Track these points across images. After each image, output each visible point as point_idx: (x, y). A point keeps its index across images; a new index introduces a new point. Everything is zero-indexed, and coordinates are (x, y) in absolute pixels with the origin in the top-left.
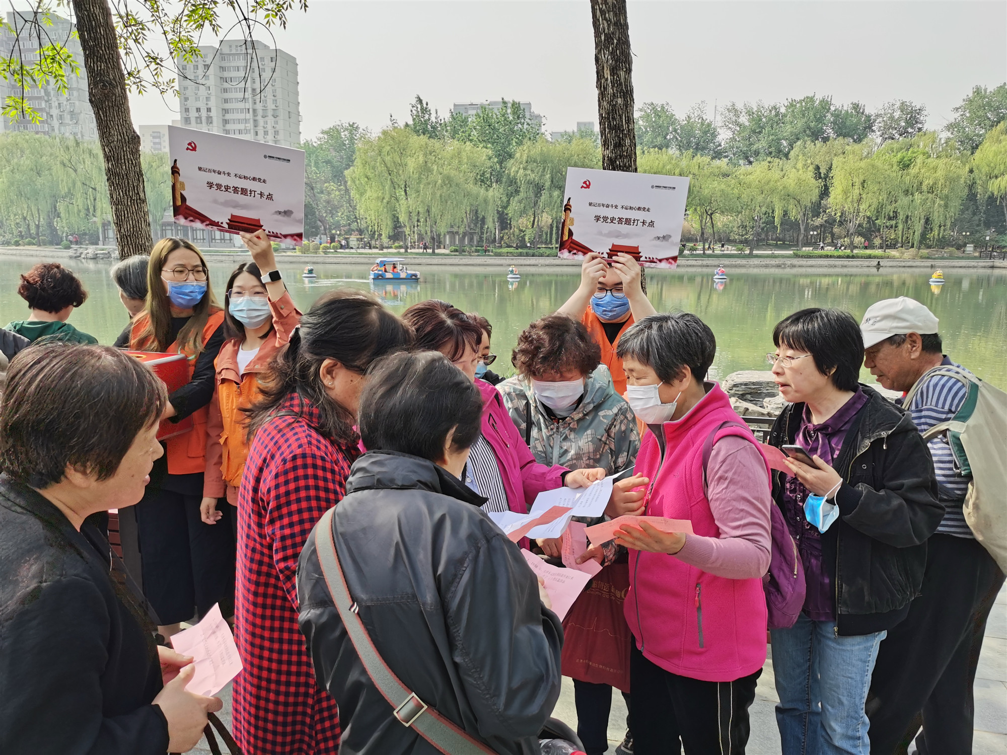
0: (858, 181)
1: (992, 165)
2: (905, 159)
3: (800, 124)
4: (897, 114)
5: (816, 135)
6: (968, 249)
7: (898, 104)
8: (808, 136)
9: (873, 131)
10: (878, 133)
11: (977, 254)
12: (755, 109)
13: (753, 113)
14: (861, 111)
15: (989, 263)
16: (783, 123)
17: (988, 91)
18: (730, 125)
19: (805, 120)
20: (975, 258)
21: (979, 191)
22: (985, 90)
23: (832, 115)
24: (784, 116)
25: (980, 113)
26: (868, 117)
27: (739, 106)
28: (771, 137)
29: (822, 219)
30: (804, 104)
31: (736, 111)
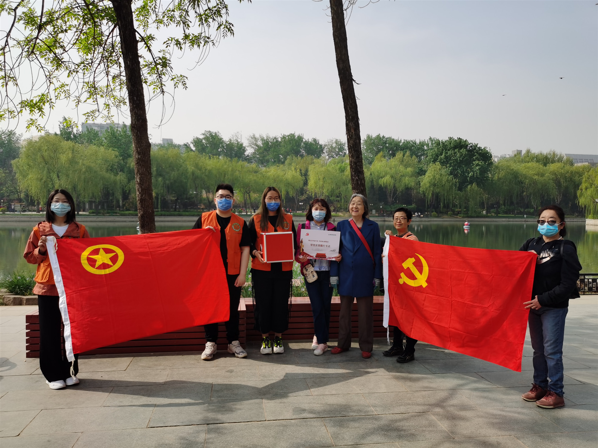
0: (321, 177)
1: (379, 172)
2: (342, 167)
3: (289, 147)
4: (334, 145)
5: (297, 153)
6: (373, 212)
7: (334, 141)
8: (293, 154)
9: (324, 153)
10: (326, 154)
11: (377, 215)
12: (265, 138)
13: (265, 140)
14: (318, 142)
15: (382, 219)
16: (280, 146)
17: (373, 137)
18: (253, 146)
19: (291, 145)
20: (376, 216)
21: (375, 184)
22: (372, 136)
23: (304, 143)
24: (281, 142)
25: (371, 147)
26: (321, 146)
27: (257, 136)
28: (275, 153)
29: (305, 196)
30: (290, 137)
31: (255, 138)
